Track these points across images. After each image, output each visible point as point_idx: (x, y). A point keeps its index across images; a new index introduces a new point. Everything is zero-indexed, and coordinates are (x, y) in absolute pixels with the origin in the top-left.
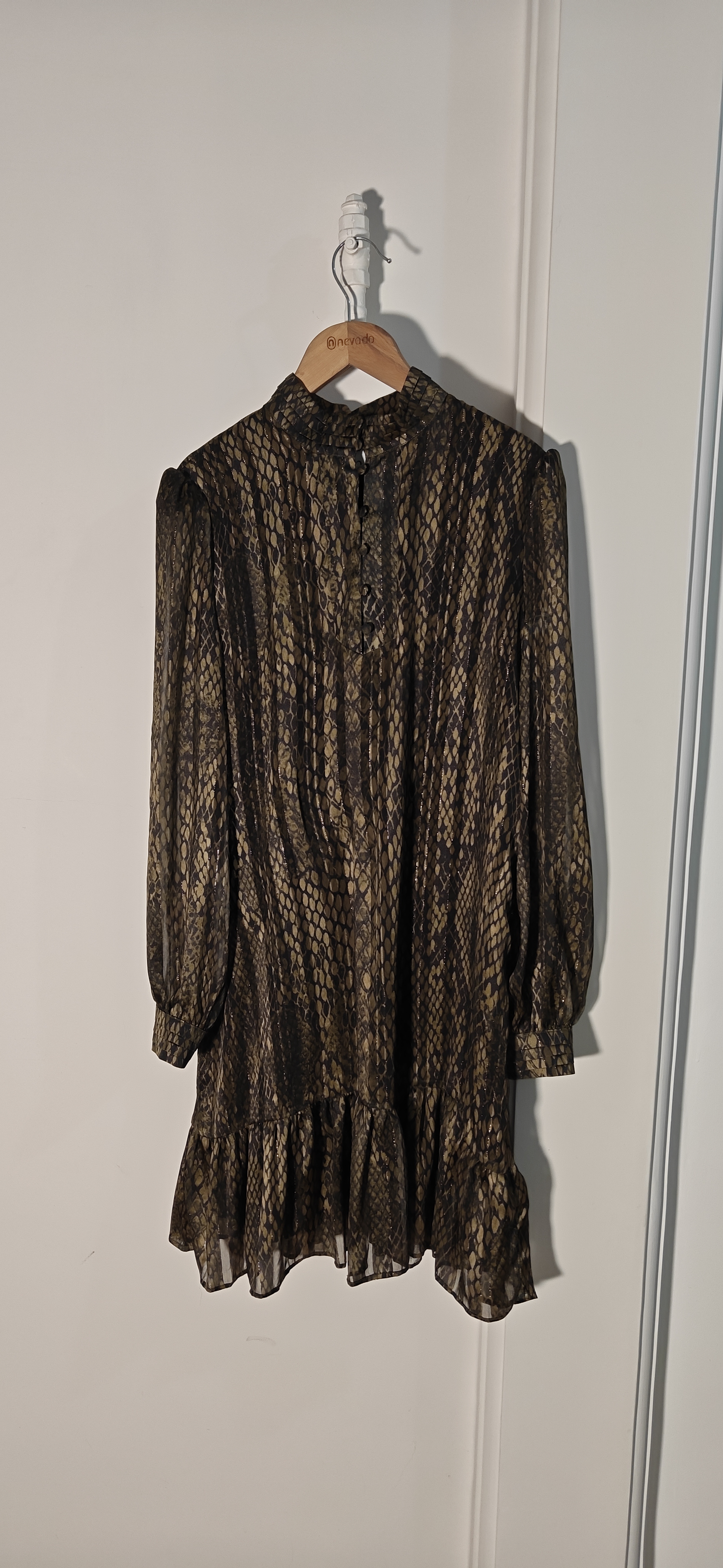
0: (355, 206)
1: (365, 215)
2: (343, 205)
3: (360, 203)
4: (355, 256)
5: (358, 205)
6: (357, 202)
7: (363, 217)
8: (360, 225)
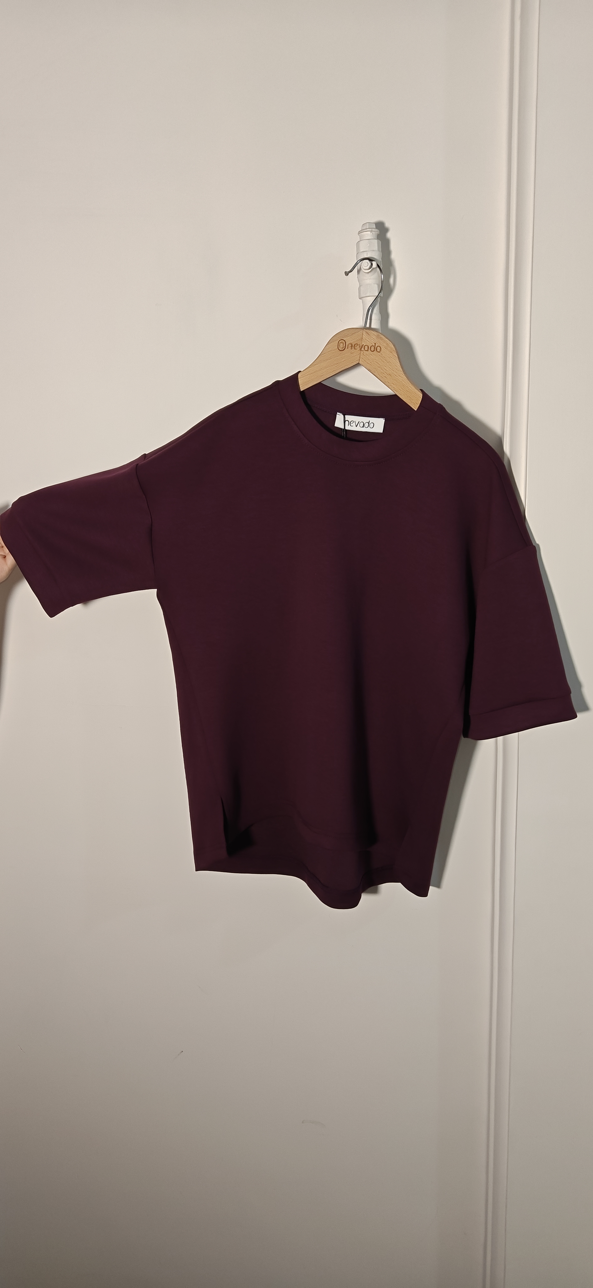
0: (369, 232)
1: (378, 239)
2: (359, 233)
3: (373, 230)
4: (370, 274)
5: (371, 231)
6: (370, 230)
7: (376, 242)
8: (372, 249)
